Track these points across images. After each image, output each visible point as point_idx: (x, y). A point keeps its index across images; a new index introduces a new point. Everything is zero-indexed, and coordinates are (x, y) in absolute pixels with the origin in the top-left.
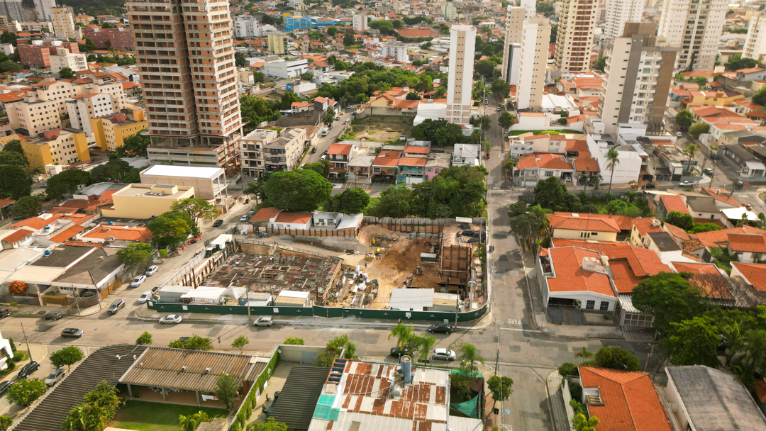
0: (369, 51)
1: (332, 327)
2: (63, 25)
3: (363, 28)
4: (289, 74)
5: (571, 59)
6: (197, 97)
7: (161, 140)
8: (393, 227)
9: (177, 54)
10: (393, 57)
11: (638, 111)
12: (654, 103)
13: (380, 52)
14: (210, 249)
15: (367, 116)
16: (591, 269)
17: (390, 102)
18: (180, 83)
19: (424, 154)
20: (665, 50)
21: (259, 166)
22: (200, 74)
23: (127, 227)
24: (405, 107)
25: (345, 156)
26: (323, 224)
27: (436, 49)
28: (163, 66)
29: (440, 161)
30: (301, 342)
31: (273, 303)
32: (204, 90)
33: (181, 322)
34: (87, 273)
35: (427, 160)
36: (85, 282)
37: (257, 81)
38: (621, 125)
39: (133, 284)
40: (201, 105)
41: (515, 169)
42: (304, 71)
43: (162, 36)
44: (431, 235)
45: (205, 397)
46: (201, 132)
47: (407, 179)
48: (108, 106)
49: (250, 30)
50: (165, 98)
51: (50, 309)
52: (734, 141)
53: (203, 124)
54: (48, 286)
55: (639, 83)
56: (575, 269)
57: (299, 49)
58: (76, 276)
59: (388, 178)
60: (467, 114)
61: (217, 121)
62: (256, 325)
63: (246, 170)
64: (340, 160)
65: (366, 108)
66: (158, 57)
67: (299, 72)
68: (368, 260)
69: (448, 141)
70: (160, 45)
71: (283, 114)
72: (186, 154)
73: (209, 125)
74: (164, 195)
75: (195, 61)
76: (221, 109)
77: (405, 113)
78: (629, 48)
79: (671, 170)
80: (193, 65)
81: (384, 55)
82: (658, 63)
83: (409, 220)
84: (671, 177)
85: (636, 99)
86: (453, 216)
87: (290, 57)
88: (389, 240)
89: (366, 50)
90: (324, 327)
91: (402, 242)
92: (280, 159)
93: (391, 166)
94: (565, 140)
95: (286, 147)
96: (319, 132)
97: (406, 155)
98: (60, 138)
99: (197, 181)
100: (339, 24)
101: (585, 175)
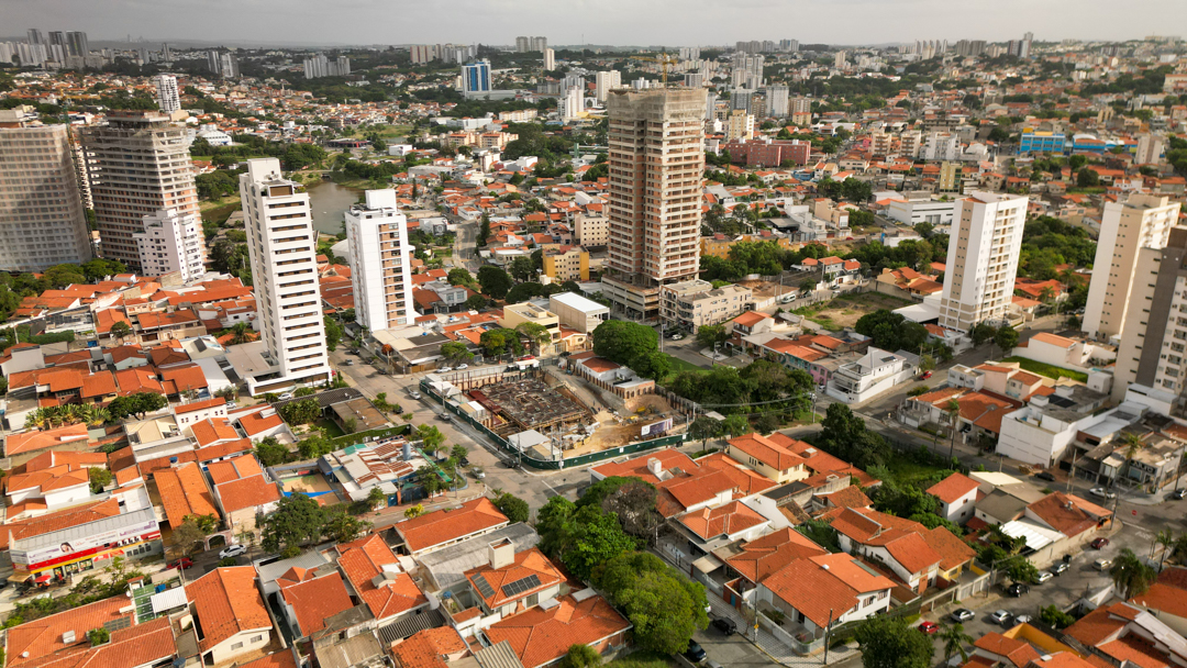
2: (737, 129)
3: (1149, 159)
6: (647, 236)
9: (635, 191)
11: (1172, 372)
14: (511, 366)
15: (869, 292)
17: (906, 280)
18: (634, 219)
21: (673, 317)
22: (651, 213)
24: (918, 291)
26: (621, 380)
28: (624, 201)
31: (461, 407)
32: (652, 230)
35: (827, 356)
36: (414, 358)
37: (851, 223)
38: (1136, 386)
40: (647, 244)
41: (910, 398)
42: (946, 219)
43: (626, 174)
46: (643, 271)
49: (941, 149)
50: (621, 232)
53: (647, 264)
54: (397, 352)
55: (1172, 326)
58: (414, 353)
61: (658, 264)
63: (663, 319)
64: (743, 331)
65: (874, 282)
66: (622, 193)
68: (615, 422)
70: (624, 181)
73: (651, 265)
74: (533, 316)
75: (648, 200)
76: (663, 252)
78: (1158, 266)
79: (1101, 466)
80: (646, 204)
83: (687, 401)
84: (1098, 478)
85: (1166, 351)
86: (711, 409)
92: (689, 315)
93: (778, 351)
94: (1032, 384)
95: (695, 303)
96: (778, 298)
97: (814, 345)
98: (568, 254)
99: (579, 313)
100: (1116, 150)
101: (988, 434)
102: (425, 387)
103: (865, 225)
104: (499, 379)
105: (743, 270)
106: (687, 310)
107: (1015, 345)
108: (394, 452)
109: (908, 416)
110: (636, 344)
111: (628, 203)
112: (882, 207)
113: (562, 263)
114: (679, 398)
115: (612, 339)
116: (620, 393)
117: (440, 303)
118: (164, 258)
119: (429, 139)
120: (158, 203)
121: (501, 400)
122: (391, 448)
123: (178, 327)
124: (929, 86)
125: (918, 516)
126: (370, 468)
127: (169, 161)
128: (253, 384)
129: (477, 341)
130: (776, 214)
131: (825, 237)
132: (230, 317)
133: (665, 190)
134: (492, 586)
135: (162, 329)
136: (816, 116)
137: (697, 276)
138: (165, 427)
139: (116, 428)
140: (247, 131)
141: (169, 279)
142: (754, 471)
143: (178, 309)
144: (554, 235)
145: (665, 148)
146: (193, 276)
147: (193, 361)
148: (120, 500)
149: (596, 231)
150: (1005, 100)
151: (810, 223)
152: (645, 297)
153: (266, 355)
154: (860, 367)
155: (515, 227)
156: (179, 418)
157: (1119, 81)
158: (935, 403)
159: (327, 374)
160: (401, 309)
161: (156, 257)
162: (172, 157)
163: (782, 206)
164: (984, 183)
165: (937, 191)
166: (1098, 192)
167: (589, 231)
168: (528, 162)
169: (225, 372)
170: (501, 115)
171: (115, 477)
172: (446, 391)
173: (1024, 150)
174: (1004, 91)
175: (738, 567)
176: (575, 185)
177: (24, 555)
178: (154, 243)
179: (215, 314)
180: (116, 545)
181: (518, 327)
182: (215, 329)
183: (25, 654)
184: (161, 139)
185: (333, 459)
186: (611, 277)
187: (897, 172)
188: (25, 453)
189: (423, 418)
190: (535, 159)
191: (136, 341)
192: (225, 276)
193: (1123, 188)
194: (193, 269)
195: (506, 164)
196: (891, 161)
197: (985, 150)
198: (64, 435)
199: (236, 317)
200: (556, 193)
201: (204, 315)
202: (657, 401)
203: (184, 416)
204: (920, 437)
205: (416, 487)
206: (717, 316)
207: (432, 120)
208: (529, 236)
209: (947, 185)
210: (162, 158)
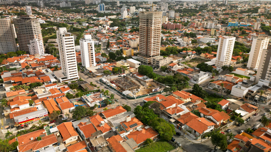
2: (164, 20)
3: (257, 28)
4: (206, 42)
9: (146, 35)
11: (269, 77)
14: (120, 76)
15: (198, 58)
17: (207, 56)
18: (145, 42)
21: (155, 64)
22: (149, 40)
24: (211, 58)
25: (173, 67)
29: (193, 74)
31: (110, 85)
32: (149, 44)
35: (191, 73)
36: (97, 74)
37: (192, 43)
38: (261, 80)
40: (148, 48)
41: (211, 82)
46: (147, 54)
49: (211, 26)
50: (142, 45)
54: (93, 73)
55: (269, 66)
60: (222, 64)
61: (151, 52)
63: (152, 65)
64: (171, 68)
66: (142, 36)
67: (209, 42)
68: (144, 88)
70: (143, 33)
71: (180, 53)
73: (149, 52)
74: (123, 64)
78: (267, 53)
79: (255, 97)
83: (161, 84)
84: (254, 100)
85: (268, 72)
88: (154, 87)
92: (158, 64)
93: (180, 72)
94: (237, 79)
95: (160, 61)
96: (178, 60)
97: (188, 71)
98: (129, 50)
99: (134, 63)
100: (249, 26)
101: (228, 90)
102: (101, 81)
103: (195, 43)
104: (117, 79)
105: (169, 53)
106: (158, 63)
107: (233, 71)
108: (98, 96)
109: (210, 86)
110: (148, 71)
111: (144, 38)
112: (198, 39)
113: (127, 52)
114: (159, 83)
115: (143, 70)
116: (145, 82)
117: (100, 61)
118: (35, 50)
119: (92, 22)
120: (33, 37)
121: (118, 83)
122: (97, 95)
123: (41, 67)
124: (206, 11)
125: (217, 109)
126: (93, 99)
127: (35, 27)
128: (61, 80)
129: (111, 70)
130: (175, 41)
131: (186, 46)
132: (53, 64)
133: (153, 35)
134: (127, 126)
135: (37, 67)
136: (181, 18)
137: (159, 55)
138: (43, 90)
139: (31, 90)
140: (48, 20)
141: (36, 55)
142: (179, 99)
143: (40, 62)
144: (124, 45)
145: (153, 25)
146: (42, 55)
147: (46, 75)
148: (37, 107)
149: (134, 44)
150: (223, 14)
151: (183, 43)
152: (148, 60)
153: (63, 73)
154: (199, 75)
155: (115, 43)
156: (46, 88)
157: (248, 10)
158: (216, 83)
159: (78, 78)
160: (93, 62)
161: (33, 50)
162: (36, 26)
163: (176, 39)
164: (221, 34)
165: (211, 35)
166: (246, 36)
167: (133, 44)
168: (116, 28)
169: (54, 77)
170: (108, 16)
171: (34, 102)
172: (106, 81)
173: (229, 26)
174: (223, 12)
175: (180, 121)
176: (128, 33)
177: (18, 120)
178: (33, 47)
179: (49, 63)
180: (38, 118)
181: (121, 67)
182: (49, 67)
183: (23, 143)
184: (34, 22)
185: (84, 97)
186: (140, 55)
187: (201, 31)
188: (11, 96)
189: (102, 88)
190: (117, 27)
191: (31, 70)
192: (49, 55)
193: (252, 35)
194: (42, 53)
195: (111, 28)
196: (200, 28)
197: (221, 26)
198: (20, 92)
199: (54, 64)
200: (124, 35)
201: (46, 64)
202: (154, 84)
203: (47, 88)
204: (213, 91)
205: (104, 104)
206: (165, 64)
207: (92, 17)
208: (118, 45)
209: (213, 34)
210: (34, 27)
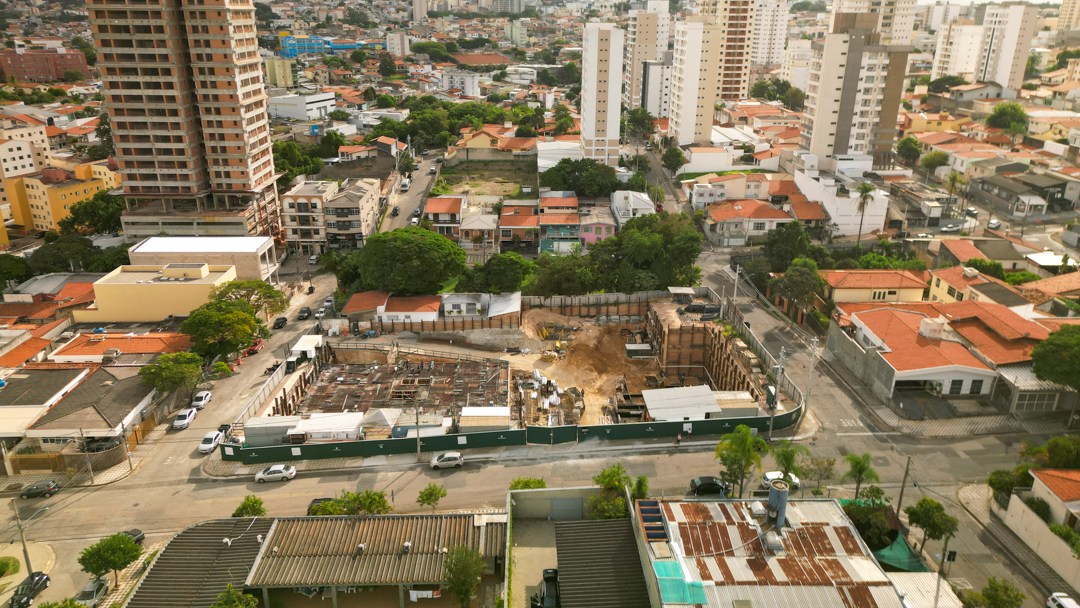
0: (420, 83)
1: (567, 458)
3: (403, 52)
4: (309, 113)
5: (724, 83)
6: (206, 131)
7: (143, 203)
8: (568, 310)
9: (172, 58)
10: (459, 91)
11: (861, 136)
12: (881, 125)
13: (436, 84)
14: (293, 359)
15: (461, 163)
16: (936, 336)
17: (494, 141)
18: (179, 106)
19: (572, 208)
20: (894, 50)
21: (316, 236)
22: (211, 92)
23: (132, 335)
24: (516, 148)
25: (453, 216)
26: (460, 312)
27: (514, 81)
28: (148, 79)
29: (597, 216)
30: (541, 484)
31: (455, 428)
32: (218, 118)
33: (297, 477)
34: (91, 410)
35: (580, 216)
36: (92, 425)
38: (839, 156)
39: (178, 423)
40: (213, 144)
41: (709, 222)
42: (331, 110)
43: (146, 29)
44: (627, 318)
45: (414, 595)
46: (214, 187)
47: (556, 244)
48: (27, 161)
50: (151, 133)
51: (29, 479)
52: (990, 172)
53: (218, 174)
54: (19, 439)
55: (860, 97)
56: (913, 338)
57: (314, 81)
58: (72, 417)
59: (523, 245)
60: (616, 153)
61: (241, 169)
62: (436, 468)
63: (294, 245)
64: (445, 222)
65: (458, 150)
66: (139, 65)
67: (323, 110)
68: (548, 360)
69: (600, 190)
70: (142, 44)
71: (327, 163)
72: (191, 224)
73: (228, 175)
74: (186, 280)
75: (202, 71)
76: (247, 149)
77: (518, 156)
78: (845, 48)
79: (925, 211)
80: (198, 78)
81: (446, 87)
82: (884, 68)
83: (591, 297)
84: (927, 221)
85: (856, 119)
86: (663, 287)
87: (303, 91)
88: (568, 330)
89: (415, 81)
90: (553, 459)
91: (589, 332)
92: (351, 224)
93: (526, 227)
94: (767, 181)
95: (360, 205)
96: (396, 186)
107: (684, 163)
111: (161, 79)
